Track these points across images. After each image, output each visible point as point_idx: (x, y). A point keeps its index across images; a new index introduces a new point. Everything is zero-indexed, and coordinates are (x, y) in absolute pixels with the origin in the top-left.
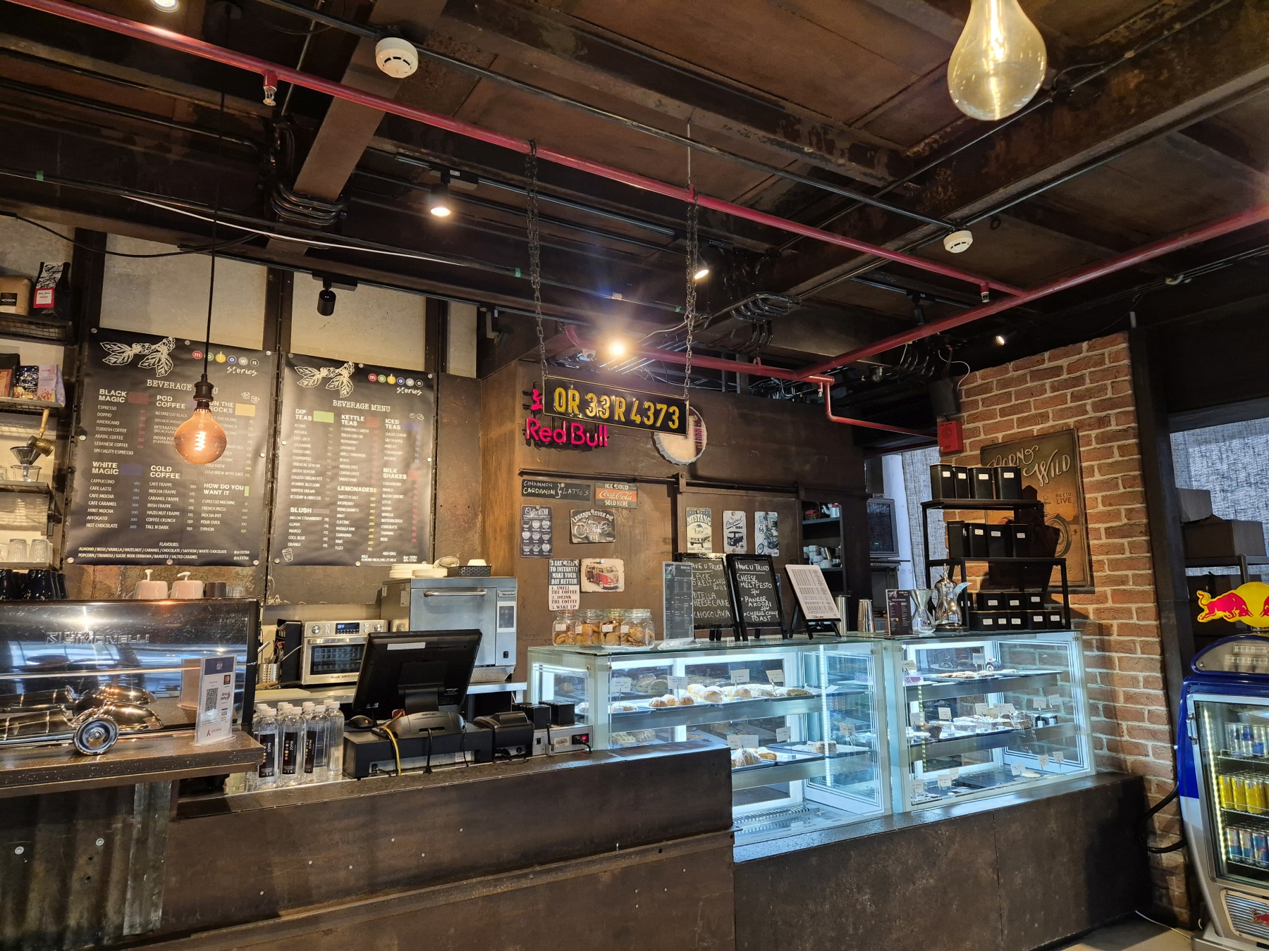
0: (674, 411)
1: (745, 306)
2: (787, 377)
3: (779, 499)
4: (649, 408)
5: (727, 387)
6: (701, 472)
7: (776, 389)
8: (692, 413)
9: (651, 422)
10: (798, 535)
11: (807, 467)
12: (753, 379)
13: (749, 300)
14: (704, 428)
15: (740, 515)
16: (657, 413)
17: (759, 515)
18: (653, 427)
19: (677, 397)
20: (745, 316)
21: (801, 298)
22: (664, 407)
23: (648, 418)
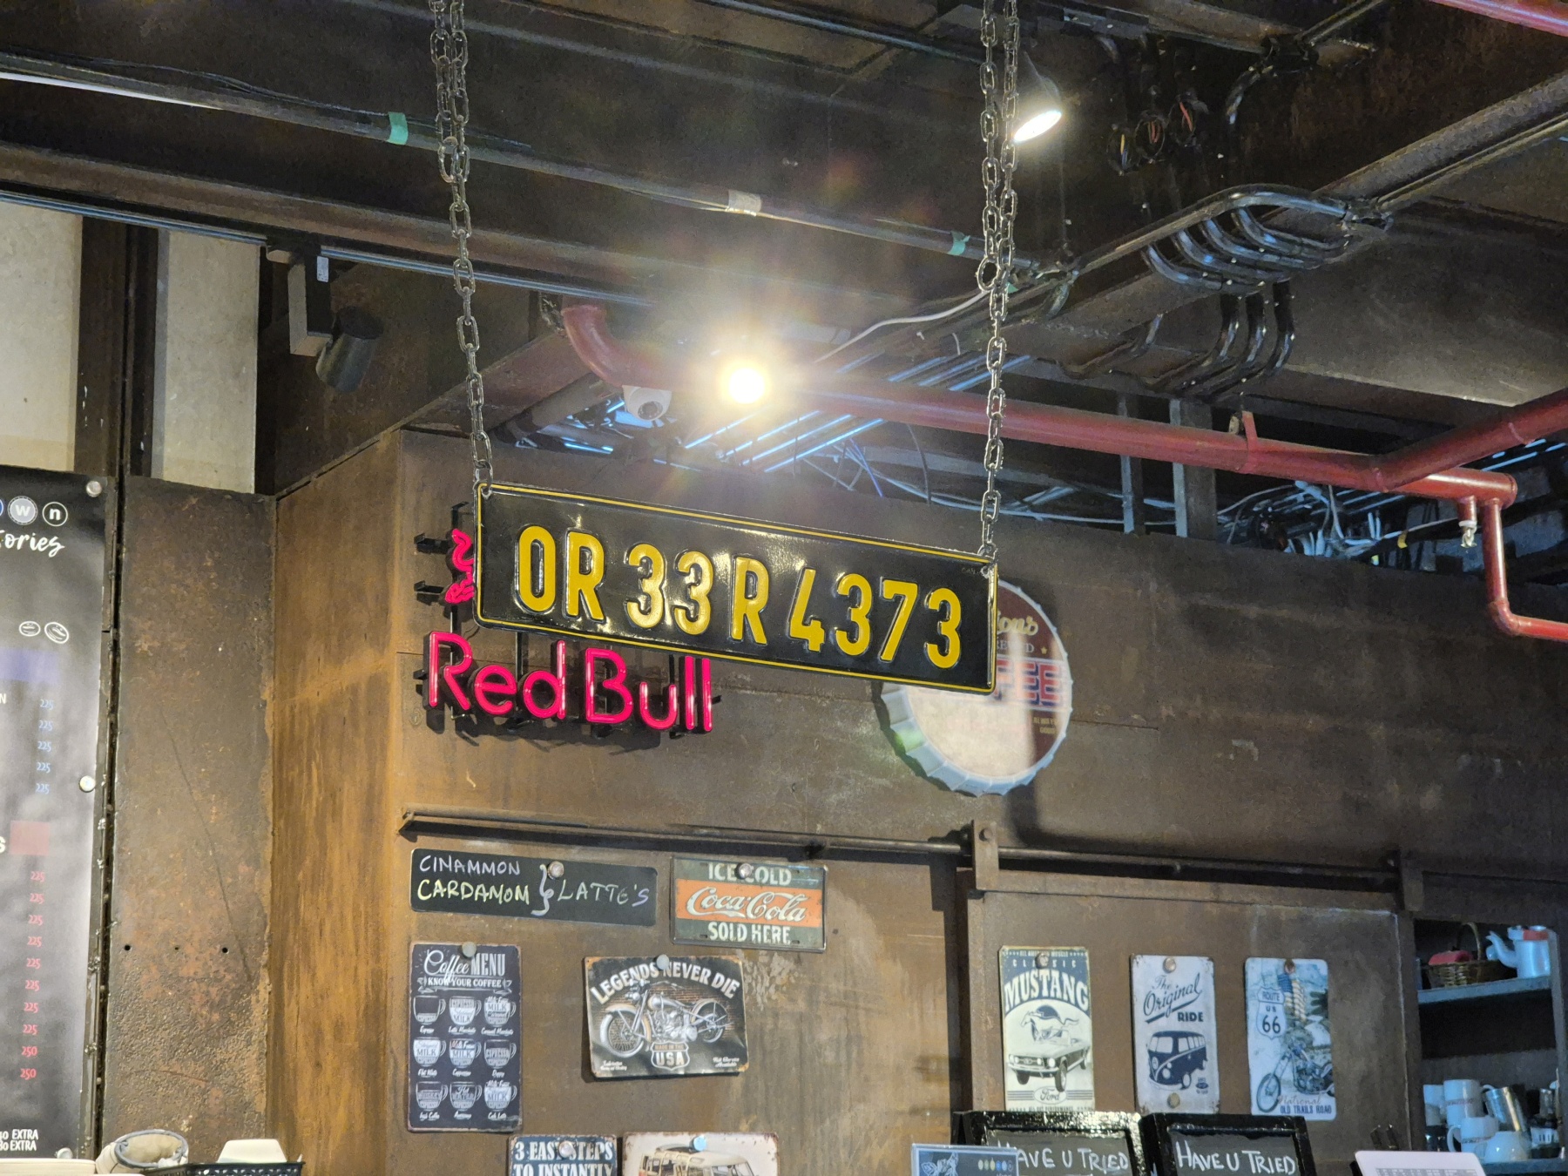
0: (944, 606)
1: (1195, 232)
2: (1349, 478)
3: (1334, 912)
4: (853, 597)
5: (1143, 513)
6: (1053, 819)
7: (1312, 520)
8: (1013, 609)
9: (861, 646)
10: (1405, 1042)
11: (1430, 799)
12: (1230, 485)
13: (1205, 214)
14: (1060, 664)
15: (1194, 971)
16: (882, 615)
17: (1260, 970)
18: (867, 662)
19: (954, 554)
20: (1195, 269)
21: (1386, 207)
22: (909, 591)
23: (852, 631)
